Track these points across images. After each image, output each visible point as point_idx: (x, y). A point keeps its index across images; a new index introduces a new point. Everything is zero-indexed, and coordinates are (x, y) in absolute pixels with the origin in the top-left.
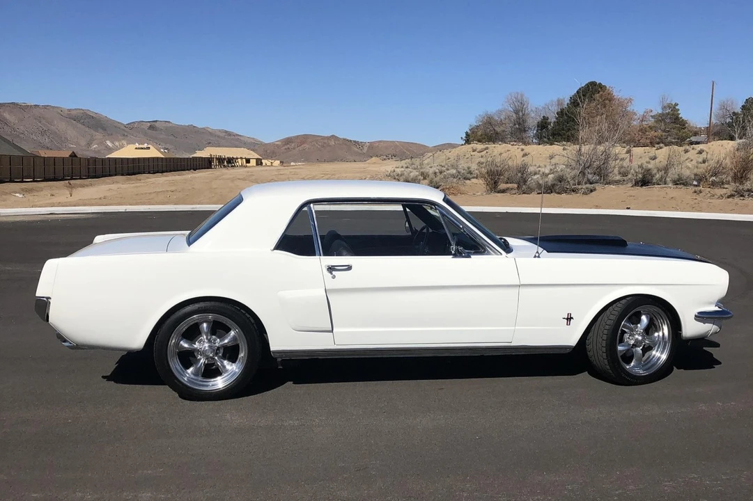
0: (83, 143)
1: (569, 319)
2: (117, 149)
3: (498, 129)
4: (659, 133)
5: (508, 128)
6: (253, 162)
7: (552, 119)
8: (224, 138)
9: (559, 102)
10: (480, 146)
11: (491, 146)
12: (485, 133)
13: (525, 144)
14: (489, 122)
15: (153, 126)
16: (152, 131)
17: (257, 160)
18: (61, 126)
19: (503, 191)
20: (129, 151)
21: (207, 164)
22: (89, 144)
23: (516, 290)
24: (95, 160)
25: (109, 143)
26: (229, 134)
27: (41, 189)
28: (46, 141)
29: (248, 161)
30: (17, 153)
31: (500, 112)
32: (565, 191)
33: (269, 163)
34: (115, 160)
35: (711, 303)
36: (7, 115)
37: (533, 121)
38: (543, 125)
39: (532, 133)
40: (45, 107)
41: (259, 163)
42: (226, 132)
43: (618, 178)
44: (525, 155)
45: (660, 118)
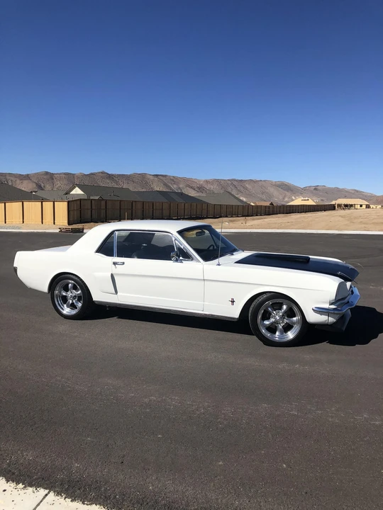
0: (281, 198)
1: (233, 302)
2: (293, 200)
6: (364, 207)
8: (354, 194)
15: (316, 189)
16: (316, 190)
17: (366, 205)
18: (272, 190)
20: (298, 201)
21: (332, 208)
22: (284, 199)
23: (203, 282)
24: (284, 206)
25: (293, 198)
26: (357, 191)
27: (239, 220)
28: (264, 197)
29: (361, 206)
30: (239, 204)
33: (374, 207)
34: (290, 206)
35: (325, 303)
36: (247, 185)
40: (264, 181)
41: (368, 207)
42: (355, 190)
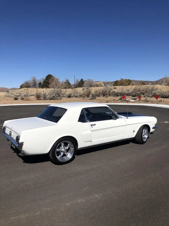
3: (29, 85)
4: (65, 86)
5: (31, 84)
7: (42, 82)
9: (43, 79)
10: (26, 89)
11: (29, 89)
12: (26, 85)
13: (37, 88)
14: (27, 83)
19: (40, 100)
31: (29, 81)
32: (55, 99)
37: (38, 83)
38: (40, 84)
39: (37, 86)
43: (62, 96)
44: (37, 91)
45: (65, 83)
